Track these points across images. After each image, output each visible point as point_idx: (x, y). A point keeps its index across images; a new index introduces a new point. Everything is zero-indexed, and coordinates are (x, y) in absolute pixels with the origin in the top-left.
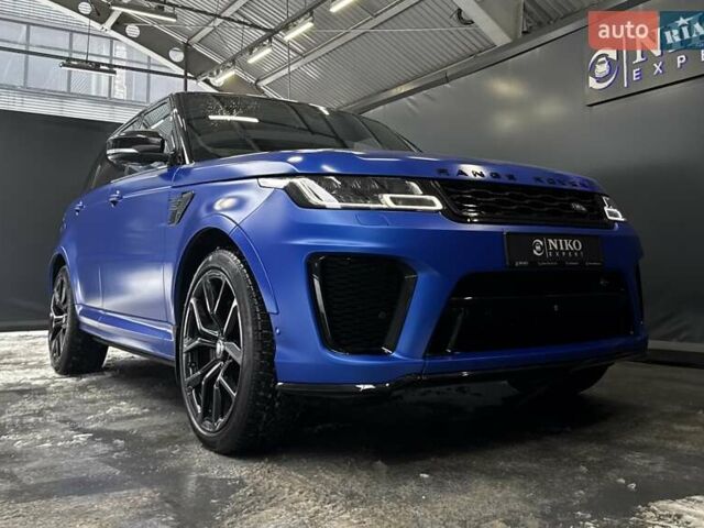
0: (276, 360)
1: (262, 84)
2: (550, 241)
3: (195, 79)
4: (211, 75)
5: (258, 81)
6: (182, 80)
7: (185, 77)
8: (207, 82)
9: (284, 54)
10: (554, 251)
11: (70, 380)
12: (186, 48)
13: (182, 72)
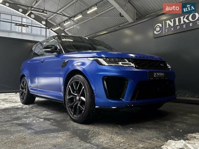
0: (95, 101)
1: (65, 30)
2: (157, 73)
3: (48, 29)
4: (53, 28)
5: (64, 29)
6: (45, 29)
7: (46, 28)
8: (51, 30)
9: (73, 23)
10: (158, 76)
11: (27, 106)
12: (46, 21)
13: (45, 27)
